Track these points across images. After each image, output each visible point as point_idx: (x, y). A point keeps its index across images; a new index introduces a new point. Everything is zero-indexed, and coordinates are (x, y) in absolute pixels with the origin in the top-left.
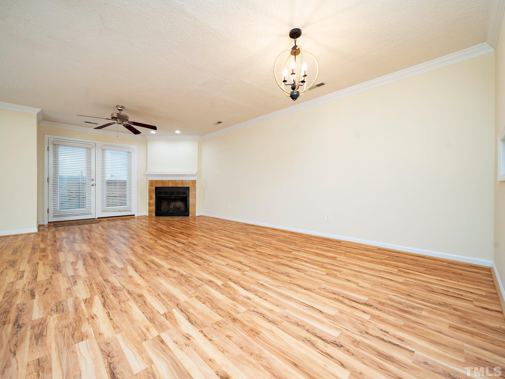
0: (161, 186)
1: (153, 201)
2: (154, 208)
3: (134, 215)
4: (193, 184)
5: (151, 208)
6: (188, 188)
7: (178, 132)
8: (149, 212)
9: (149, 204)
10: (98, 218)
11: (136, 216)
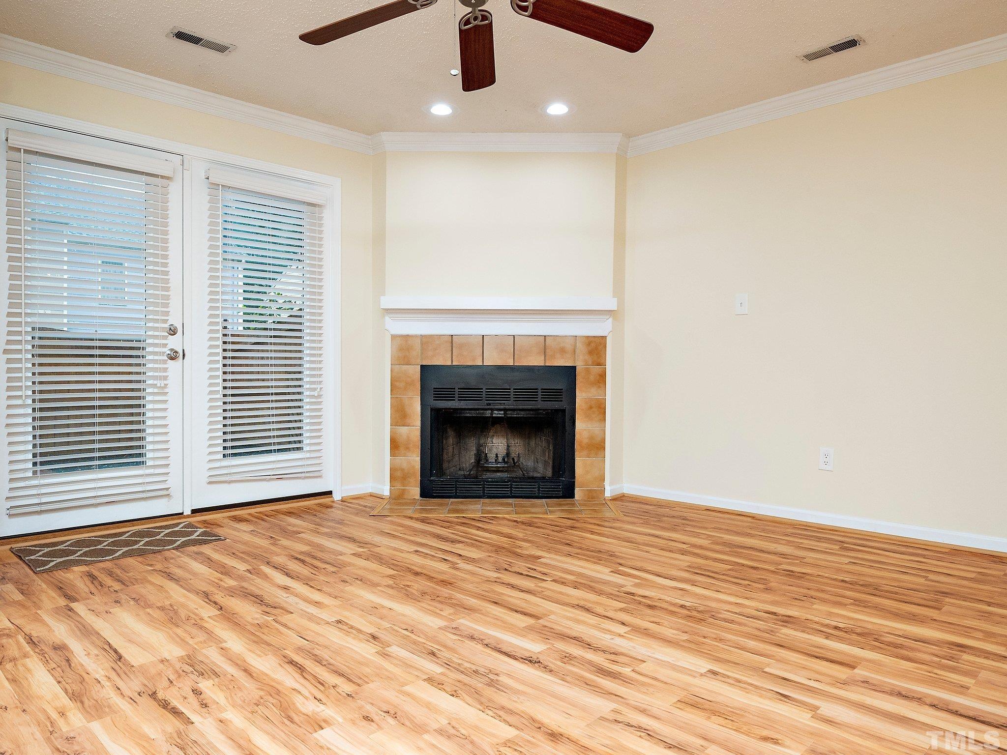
0: (449, 363)
1: (413, 431)
2: (414, 460)
3: (330, 493)
4: (590, 353)
5: (402, 461)
6: (570, 372)
7: (557, 109)
8: (393, 478)
9: (395, 445)
10: (194, 511)
11: (337, 496)
